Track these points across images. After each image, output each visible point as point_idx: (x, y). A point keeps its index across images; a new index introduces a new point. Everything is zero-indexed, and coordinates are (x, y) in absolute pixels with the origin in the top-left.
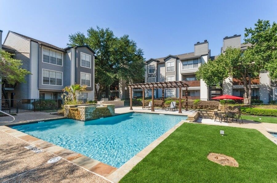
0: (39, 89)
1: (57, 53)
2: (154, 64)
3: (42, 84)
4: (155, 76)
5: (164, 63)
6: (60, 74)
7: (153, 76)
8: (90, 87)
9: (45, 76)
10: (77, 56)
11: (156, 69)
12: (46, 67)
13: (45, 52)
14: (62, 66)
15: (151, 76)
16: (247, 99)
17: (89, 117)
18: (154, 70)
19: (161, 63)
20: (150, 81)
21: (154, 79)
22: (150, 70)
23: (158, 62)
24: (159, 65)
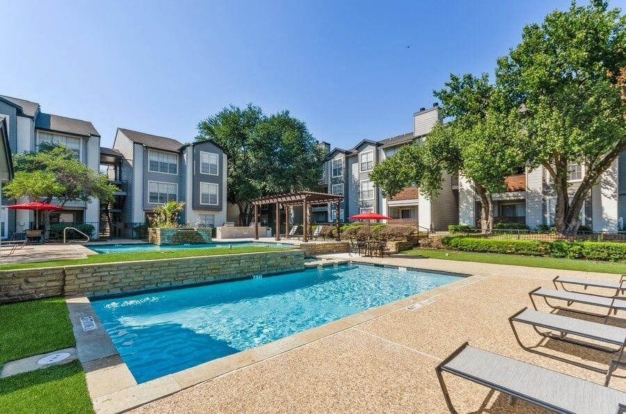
0: (144, 210)
1: (169, 156)
2: (340, 158)
3: (149, 203)
4: (343, 182)
5: (356, 156)
6: (174, 187)
7: (340, 182)
8: (218, 204)
9: (153, 191)
10: (196, 158)
11: (344, 166)
12: (154, 178)
13: (153, 157)
14: (177, 174)
15: (335, 183)
16: (485, 221)
17: (166, 241)
18: (341, 169)
19: (351, 156)
20: (335, 192)
21: (340, 187)
22: (335, 170)
23: (347, 153)
24: (350, 161)
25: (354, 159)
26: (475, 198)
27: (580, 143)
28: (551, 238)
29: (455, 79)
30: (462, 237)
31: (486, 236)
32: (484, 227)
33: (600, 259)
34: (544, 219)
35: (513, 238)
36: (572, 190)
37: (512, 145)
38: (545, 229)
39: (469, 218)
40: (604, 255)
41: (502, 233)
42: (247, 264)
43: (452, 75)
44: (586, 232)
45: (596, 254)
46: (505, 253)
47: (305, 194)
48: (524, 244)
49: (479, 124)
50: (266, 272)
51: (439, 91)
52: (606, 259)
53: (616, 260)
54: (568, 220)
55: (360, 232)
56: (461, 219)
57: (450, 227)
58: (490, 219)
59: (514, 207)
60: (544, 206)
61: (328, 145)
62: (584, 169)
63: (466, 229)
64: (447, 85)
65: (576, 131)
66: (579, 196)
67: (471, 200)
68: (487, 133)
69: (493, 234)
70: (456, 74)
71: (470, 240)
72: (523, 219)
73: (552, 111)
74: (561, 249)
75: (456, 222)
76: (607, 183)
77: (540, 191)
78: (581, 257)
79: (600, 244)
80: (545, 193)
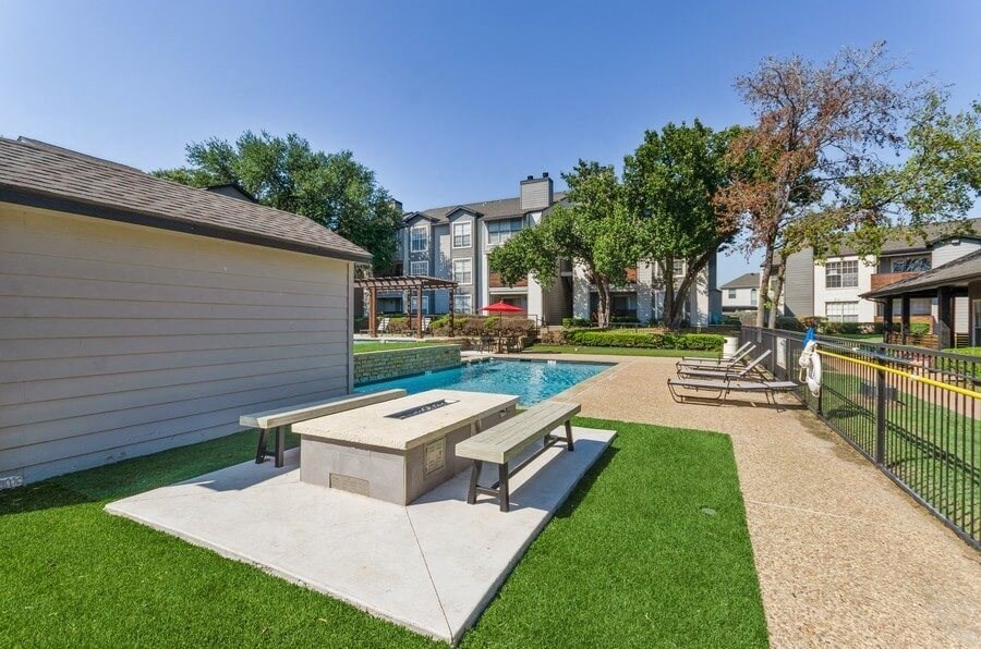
2: (423, 226)
4: (427, 259)
5: (447, 225)
7: (422, 259)
11: (429, 239)
15: (416, 259)
16: (602, 314)
18: (423, 242)
19: (440, 226)
20: (415, 271)
21: (423, 265)
22: (416, 242)
23: (434, 221)
24: (437, 231)
25: (444, 229)
26: (590, 288)
27: (687, 247)
28: (660, 331)
29: (583, 164)
30: (583, 332)
31: (603, 330)
32: (601, 321)
33: (698, 349)
34: (653, 312)
35: (632, 332)
36: (677, 285)
37: (636, 242)
38: (654, 323)
39: (583, 311)
40: (701, 345)
41: (618, 326)
42: (422, 359)
43: (580, 160)
44: (686, 326)
45: (695, 345)
46: (625, 346)
47: (421, 279)
48: (641, 337)
49: (608, 218)
50: (434, 368)
51: (566, 173)
52: (703, 349)
53: (709, 349)
54: (673, 315)
55: (468, 326)
56: (575, 313)
57: (565, 320)
58: (607, 312)
59: (625, 299)
60: (653, 301)
61: (399, 204)
62: (685, 267)
63: (581, 323)
64: (575, 169)
65: (685, 236)
66: (682, 292)
67: (585, 291)
68: (615, 227)
69: (609, 329)
70: (583, 160)
71: (592, 334)
72: (635, 312)
73: (667, 216)
74: (671, 341)
75: (570, 315)
76: (701, 280)
77: (649, 284)
78: (686, 348)
79: (699, 335)
80: (654, 287)
